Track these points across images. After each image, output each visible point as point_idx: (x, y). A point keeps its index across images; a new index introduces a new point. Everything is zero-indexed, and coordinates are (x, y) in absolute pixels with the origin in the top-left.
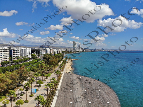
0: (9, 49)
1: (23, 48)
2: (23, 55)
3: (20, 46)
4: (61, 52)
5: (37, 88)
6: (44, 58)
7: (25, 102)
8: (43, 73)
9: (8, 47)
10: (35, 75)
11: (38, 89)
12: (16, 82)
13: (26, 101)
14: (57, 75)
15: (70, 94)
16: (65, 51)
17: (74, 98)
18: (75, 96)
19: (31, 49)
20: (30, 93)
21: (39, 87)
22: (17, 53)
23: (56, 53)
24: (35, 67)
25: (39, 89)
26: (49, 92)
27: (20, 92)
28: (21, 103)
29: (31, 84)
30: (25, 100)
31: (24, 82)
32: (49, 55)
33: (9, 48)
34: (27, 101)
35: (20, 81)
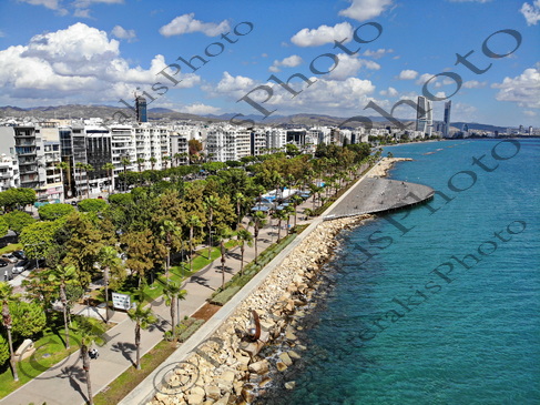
4: (365, 140)
16: (382, 134)
19: (286, 131)
23: (349, 142)
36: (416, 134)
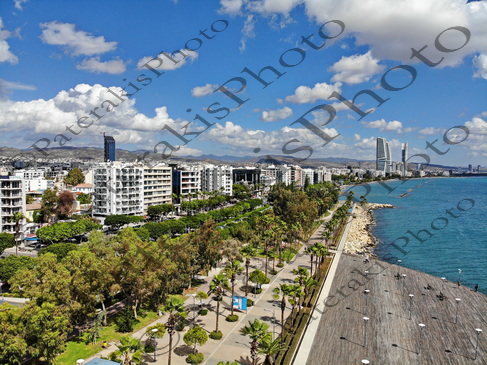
0: (170, 168)
1: (211, 167)
2: (211, 188)
3: (203, 159)
4: (328, 178)
5: (250, 296)
6: (271, 198)
7: (212, 337)
8: (269, 249)
9: (169, 161)
10: (244, 251)
11: (252, 299)
12: (188, 270)
13: (216, 336)
14: (314, 259)
15: (362, 331)
16: (344, 173)
17: (375, 348)
18: (379, 340)
19: (231, 169)
20: (228, 309)
21: (255, 291)
22: (193, 180)
23: (312, 182)
24: (244, 226)
25: (256, 299)
26: (287, 313)
27: (198, 302)
28: (201, 340)
29: (233, 280)
30: (211, 328)
31: (210, 273)
32: (287, 188)
33: (170, 165)
34: (218, 334)
35: (199, 267)
36: (378, 173)
